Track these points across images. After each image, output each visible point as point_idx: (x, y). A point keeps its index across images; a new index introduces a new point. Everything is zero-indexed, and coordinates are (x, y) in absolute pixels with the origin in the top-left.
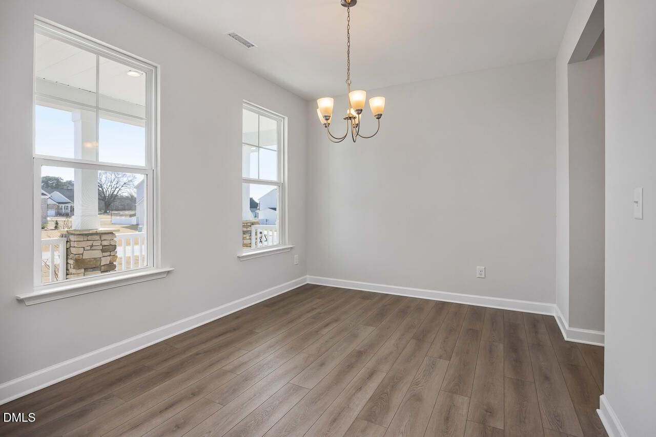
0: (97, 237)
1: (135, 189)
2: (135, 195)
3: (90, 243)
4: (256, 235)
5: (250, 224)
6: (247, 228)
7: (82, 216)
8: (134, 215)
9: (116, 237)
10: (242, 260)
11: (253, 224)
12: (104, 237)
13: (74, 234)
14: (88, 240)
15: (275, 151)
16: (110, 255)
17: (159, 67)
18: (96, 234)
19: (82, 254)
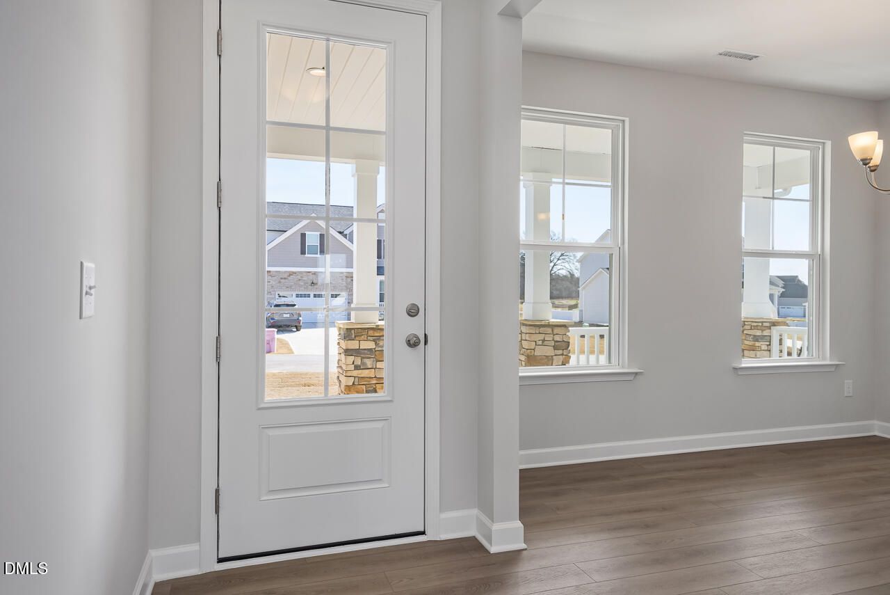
0: (549, 330)
1: (577, 264)
2: (577, 274)
3: (541, 337)
4: (781, 344)
5: (767, 324)
6: (763, 331)
7: (534, 303)
8: (575, 306)
9: (569, 331)
10: (740, 373)
11: (774, 324)
12: (557, 330)
13: (526, 325)
14: (540, 333)
15: (807, 201)
16: (562, 355)
17: (627, 120)
18: (549, 325)
19: (534, 349)
